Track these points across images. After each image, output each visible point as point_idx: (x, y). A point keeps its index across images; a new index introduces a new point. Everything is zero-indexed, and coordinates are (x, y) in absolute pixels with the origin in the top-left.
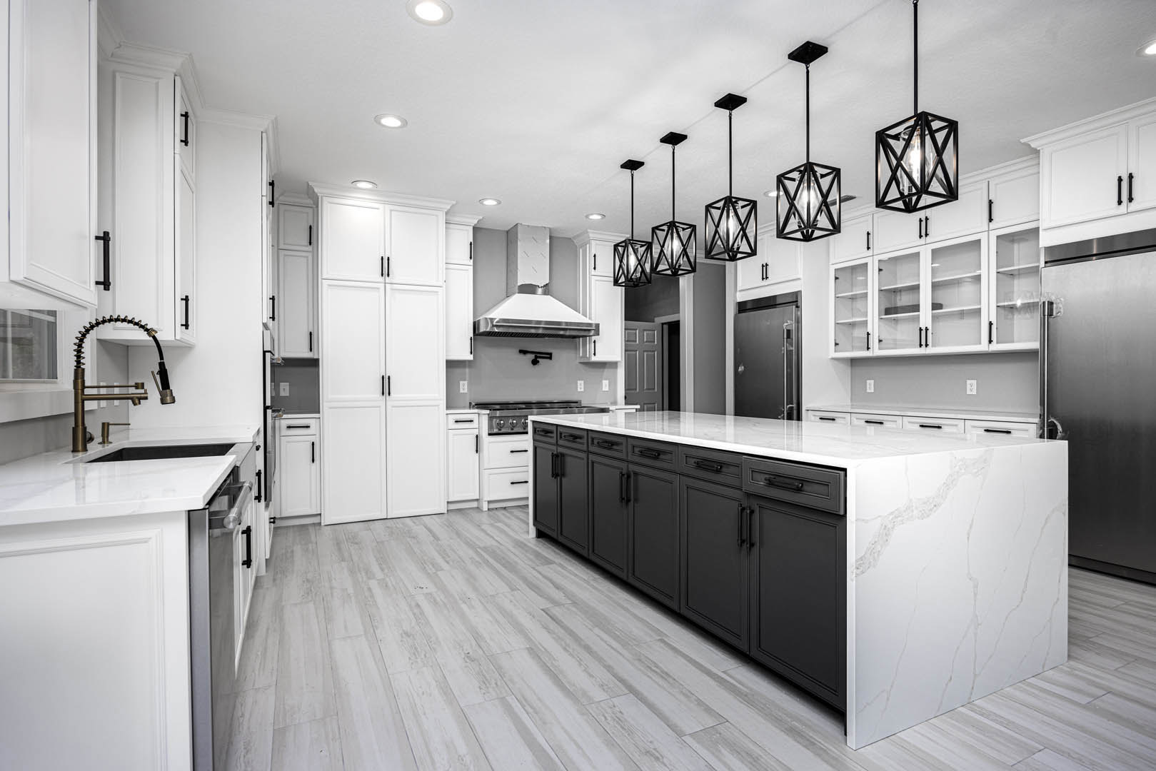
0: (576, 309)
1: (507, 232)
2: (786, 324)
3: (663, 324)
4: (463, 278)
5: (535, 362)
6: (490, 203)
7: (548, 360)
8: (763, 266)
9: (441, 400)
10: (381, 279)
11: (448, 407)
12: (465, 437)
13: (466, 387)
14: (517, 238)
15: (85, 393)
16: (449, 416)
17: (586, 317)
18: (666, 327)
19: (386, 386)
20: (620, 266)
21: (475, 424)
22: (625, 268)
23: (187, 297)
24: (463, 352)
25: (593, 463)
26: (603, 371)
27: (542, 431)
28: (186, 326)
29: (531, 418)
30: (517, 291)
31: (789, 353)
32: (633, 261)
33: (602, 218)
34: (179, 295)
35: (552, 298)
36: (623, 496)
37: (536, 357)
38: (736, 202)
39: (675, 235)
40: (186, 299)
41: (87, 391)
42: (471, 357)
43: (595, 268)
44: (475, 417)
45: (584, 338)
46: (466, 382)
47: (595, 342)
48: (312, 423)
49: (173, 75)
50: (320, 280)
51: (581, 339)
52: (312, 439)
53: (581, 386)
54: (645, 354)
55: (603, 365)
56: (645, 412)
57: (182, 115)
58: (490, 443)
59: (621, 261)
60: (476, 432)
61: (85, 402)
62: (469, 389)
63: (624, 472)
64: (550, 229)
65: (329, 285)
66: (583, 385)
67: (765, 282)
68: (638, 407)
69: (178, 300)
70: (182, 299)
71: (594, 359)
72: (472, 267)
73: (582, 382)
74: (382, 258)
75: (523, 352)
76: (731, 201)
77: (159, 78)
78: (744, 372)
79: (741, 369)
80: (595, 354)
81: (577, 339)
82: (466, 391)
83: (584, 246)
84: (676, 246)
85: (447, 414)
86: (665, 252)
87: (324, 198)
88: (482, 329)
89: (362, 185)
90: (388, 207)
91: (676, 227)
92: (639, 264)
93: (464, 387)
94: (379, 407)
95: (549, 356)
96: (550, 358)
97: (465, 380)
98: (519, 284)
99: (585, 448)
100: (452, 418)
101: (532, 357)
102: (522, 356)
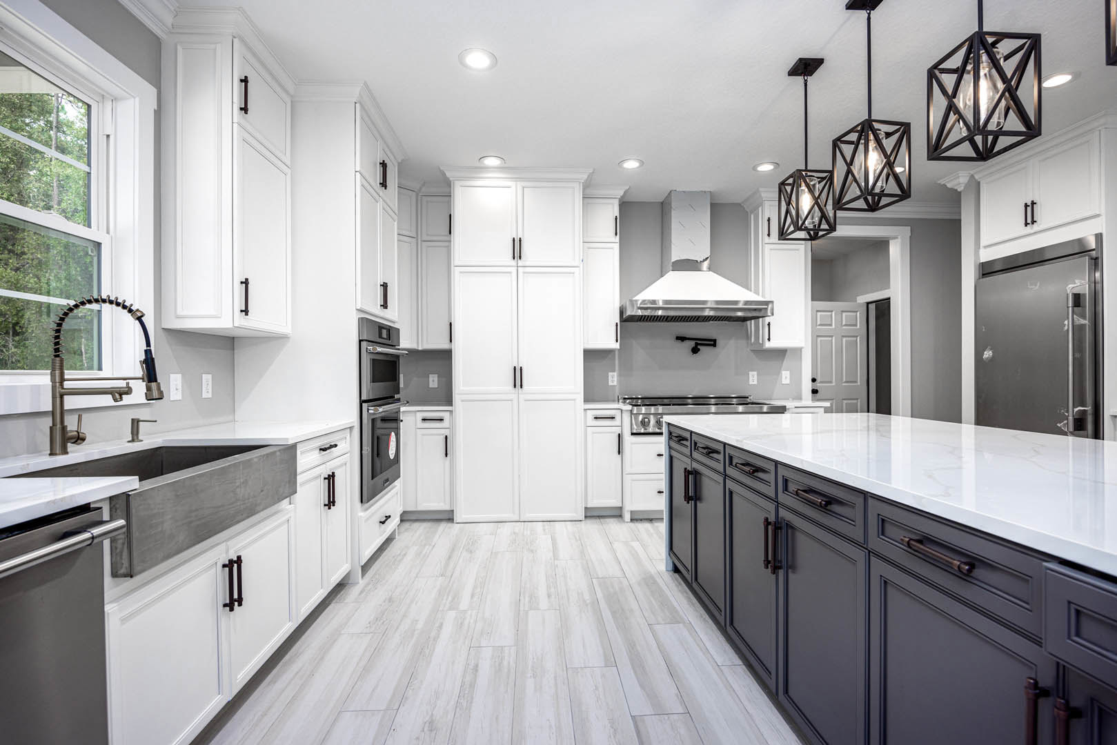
0: (747, 287)
1: (662, 203)
2: (1071, 286)
3: (868, 303)
4: (609, 257)
5: (695, 350)
6: (631, 165)
7: (711, 348)
8: (1026, 206)
9: (578, 393)
10: (513, 263)
11: (586, 400)
12: (605, 436)
13: (615, 379)
14: (671, 207)
15: (65, 387)
16: (588, 411)
17: (759, 295)
18: (872, 307)
19: (518, 379)
20: (788, 212)
21: (617, 422)
22: (794, 212)
23: (247, 279)
24: (607, 339)
25: (731, 493)
26: (783, 361)
27: (678, 437)
28: (246, 311)
29: (666, 419)
30: (671, 268)
31: (1078, 329)
32: (806, 201)
33: (775, 168)
34: (239, 278)
35: (713, 273)
36: (770, 559)
37: (697, 344)
38: (994, 44)
39: (872, 145)
40: (246, 282)
41: (67, 384)
42: (617, 346)
43: (769, 235)
44: (617, 414)
45: (757, 320)
46: (615, 374)
47: (769, 324)
48: (446, 416)
49: (231, 37)
50: (452, 267)
51: (753, 321)
52: (447, 432)
53: (753, 378)
54: (844, 339)
55: (781, 353)
56: (834, 414)
57: (242, 81)
58: (632, 444)
59: (789, 203)
60: (618, 430)
61: (65, 396)
62: (619, 381)
63: (772, 519)
64: (710, 192)
65: (461, 272)
66: (756, 376)
67: (1029, 229)
68: (827, 404)
69: (237, 283)
70: (242, 283)
71: (768, 345)
72: (618, 244)
73: (755, 373)
74: (514, 239)
75: (681, 339)
76: (983, 43)
77: (216, 43)
78: (992, 360)
79: (987, 354)
80: (769, 339)
81: (748, 322)
82: (615, 383)
83: (755, 210)
84: (874, 161)
85: (585, 410)
86: (856, 174)
87: (456, 182)
88: (629, 313)
89: (491, 162)
90: (520, 184)
91: (875, 132)
92: (817, 203)
93: (613, 379)
94: (511, 400)
95: (713, 343)
96: (714, 345)
97: (614, 371)
98: (673, 260)
99: (720, 467)
100: (591, 414)
101: (692, 344)
102: (679, 343)
